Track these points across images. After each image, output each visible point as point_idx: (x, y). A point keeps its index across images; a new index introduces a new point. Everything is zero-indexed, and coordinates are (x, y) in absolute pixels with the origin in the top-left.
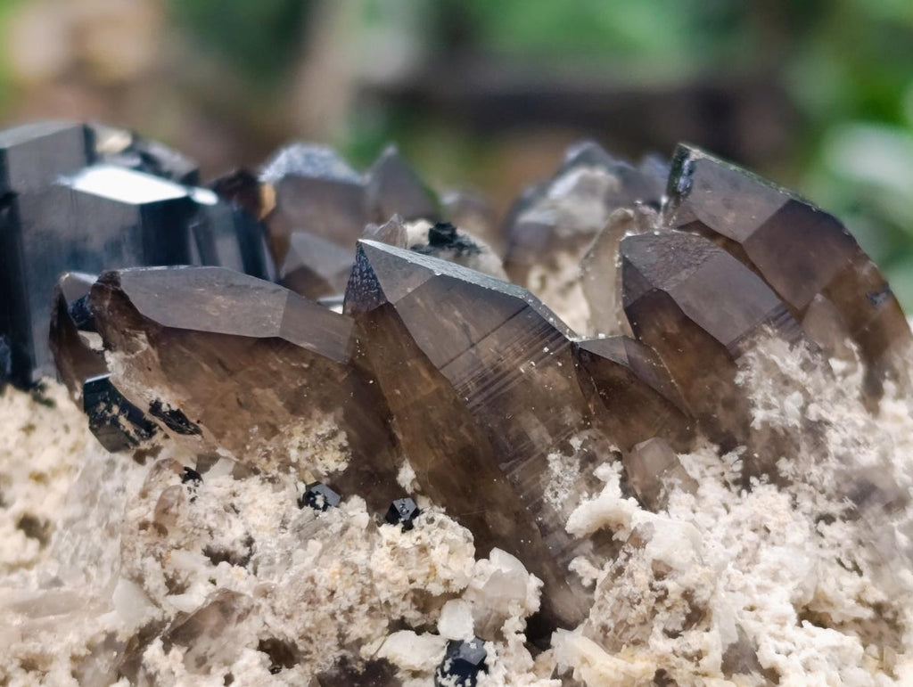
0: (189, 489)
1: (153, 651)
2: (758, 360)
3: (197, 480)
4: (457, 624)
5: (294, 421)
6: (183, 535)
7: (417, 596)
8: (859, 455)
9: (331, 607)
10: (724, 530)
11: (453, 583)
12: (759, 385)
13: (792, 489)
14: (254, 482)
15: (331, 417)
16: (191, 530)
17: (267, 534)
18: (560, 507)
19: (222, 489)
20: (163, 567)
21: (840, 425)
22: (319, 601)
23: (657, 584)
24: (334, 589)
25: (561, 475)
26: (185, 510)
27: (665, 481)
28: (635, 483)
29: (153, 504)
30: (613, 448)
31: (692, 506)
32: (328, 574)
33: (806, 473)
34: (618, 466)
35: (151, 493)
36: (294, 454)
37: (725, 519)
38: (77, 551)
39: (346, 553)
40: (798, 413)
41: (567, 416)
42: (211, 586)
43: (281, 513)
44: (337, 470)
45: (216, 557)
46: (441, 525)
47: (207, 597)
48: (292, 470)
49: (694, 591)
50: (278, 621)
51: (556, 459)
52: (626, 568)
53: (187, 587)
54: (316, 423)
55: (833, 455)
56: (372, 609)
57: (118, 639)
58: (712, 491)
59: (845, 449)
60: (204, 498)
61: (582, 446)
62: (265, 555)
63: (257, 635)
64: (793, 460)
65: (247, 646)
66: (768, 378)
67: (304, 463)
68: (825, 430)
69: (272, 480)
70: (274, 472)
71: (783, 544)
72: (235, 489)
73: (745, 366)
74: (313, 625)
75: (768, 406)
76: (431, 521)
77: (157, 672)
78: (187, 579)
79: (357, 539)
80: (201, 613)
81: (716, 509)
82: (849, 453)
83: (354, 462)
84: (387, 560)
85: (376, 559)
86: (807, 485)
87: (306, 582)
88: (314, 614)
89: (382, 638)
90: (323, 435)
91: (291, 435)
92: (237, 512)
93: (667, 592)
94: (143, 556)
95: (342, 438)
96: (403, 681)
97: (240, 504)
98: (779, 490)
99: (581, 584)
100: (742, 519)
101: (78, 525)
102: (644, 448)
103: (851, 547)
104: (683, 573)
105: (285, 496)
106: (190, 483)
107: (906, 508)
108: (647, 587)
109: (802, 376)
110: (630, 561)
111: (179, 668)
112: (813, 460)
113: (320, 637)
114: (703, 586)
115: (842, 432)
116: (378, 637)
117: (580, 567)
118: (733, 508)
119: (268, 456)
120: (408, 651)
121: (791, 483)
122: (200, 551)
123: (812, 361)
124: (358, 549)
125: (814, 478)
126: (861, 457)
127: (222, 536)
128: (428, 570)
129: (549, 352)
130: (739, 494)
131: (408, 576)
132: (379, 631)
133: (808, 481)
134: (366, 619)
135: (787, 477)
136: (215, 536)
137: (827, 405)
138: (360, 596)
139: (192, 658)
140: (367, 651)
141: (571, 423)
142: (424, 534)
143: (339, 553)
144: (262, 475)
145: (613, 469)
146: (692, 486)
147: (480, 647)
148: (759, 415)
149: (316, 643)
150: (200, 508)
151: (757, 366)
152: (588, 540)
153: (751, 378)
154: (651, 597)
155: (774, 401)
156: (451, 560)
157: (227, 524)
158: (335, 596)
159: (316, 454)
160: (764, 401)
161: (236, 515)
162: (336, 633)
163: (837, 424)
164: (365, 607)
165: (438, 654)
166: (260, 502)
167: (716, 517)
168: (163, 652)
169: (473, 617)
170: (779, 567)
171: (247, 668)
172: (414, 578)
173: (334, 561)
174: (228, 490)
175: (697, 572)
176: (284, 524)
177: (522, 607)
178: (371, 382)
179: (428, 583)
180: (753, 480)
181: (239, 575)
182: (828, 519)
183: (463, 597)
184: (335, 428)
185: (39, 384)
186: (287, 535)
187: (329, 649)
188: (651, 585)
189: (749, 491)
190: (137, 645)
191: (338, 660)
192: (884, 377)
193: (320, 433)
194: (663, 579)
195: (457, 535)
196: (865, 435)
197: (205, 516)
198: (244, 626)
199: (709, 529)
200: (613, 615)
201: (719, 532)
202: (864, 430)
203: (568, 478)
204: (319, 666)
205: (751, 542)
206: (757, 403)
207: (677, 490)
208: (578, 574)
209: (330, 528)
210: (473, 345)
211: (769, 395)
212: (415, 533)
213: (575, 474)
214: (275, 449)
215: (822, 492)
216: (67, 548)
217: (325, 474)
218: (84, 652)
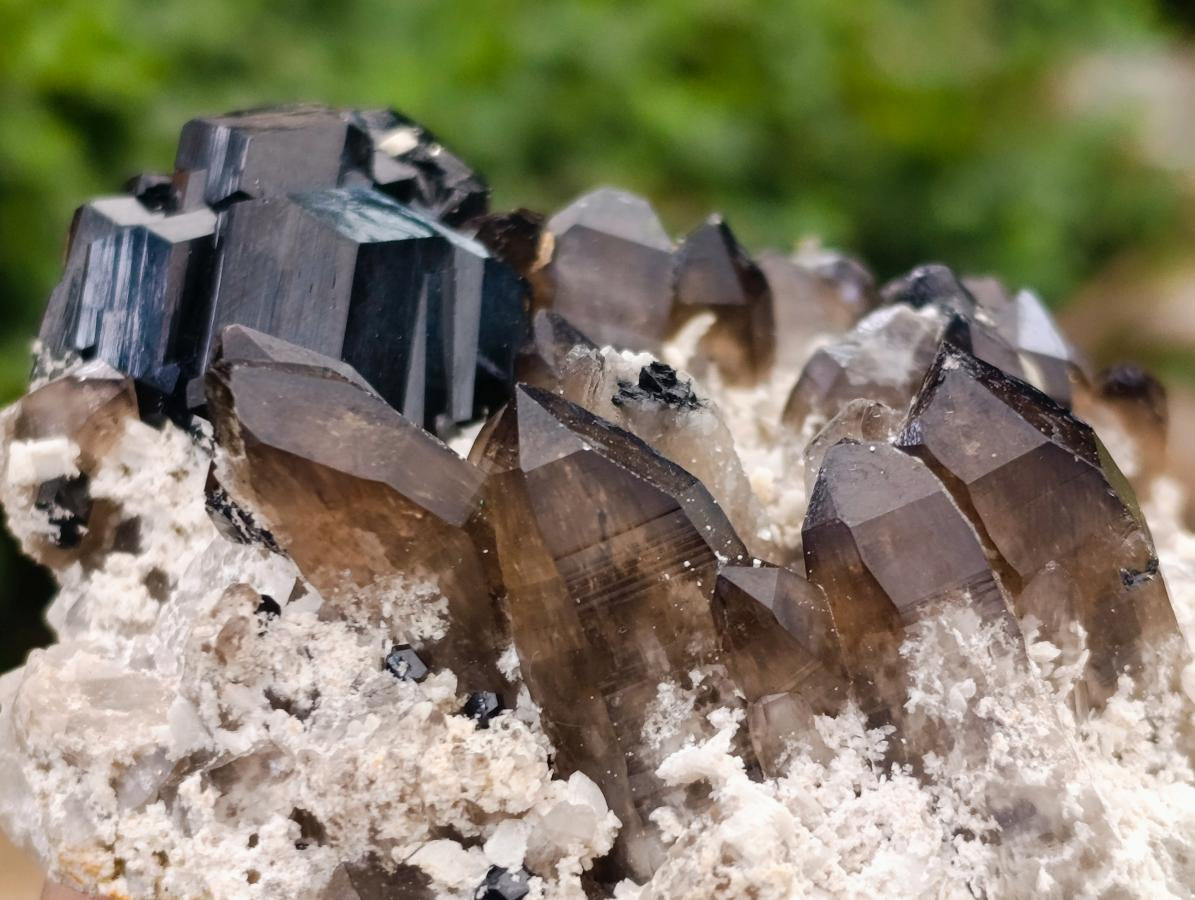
0: (260, 621)
1: (190, 784)
2: (934, 632)
3: (272, 614)
4: (506, 849)
5: (391, 573)
6: (243, 671)
7: (470, 807)
8: (1026, 769)
9: (366, 797)
10: (844, 816)
11: (511, 803)
12: (925, 661)
13: (935, 790)
14: (338, 627)
15: (435, 578)
16: (252, 667)
17: (336, 690)
18: (658, 746)
19: (300, 627)
20: (219, 697)
21: (1016, 729)
22: (355, 788)
23: (722, 869)
24: (374, 778)
25: (669, 709)
26: (249, 643)
27: (790, 744)
28: (757, 737)
29: (219, 628)
30: (738, 693)
31: (818, 779)
32: (372, 760)
33: (953, 777)
34: (739, 714)
35: (219, 615)
36: (387, 609)
37: (851, 802)
38: (178, 633)
39: (396, 743)
40: (965, 704)
41: (694, 644)
42: (263, 731)
43: (357, 671)
44: (431, 637)
45: (277, 702)
46: (515, 735)
47: (255, 744)
48: (383, 624)
49: (758, 889)
50: (310, 796)
51: (668, 691)
52: (698, 840)
53: (241, 725)
54: (417, 581)
55: (993, 764)
56: (411, 811)
57: (167, 757)
58: (847, 767)
59: (1011, 760)
60: (276, 635)
61: (703, 682)
62: (325, 715)
63: (291, 801)
64: (942, 758)
65: (278, 811)
66: (941, 655)
67: (397, 621)
68: (993, 732)
69: (360, 630)
70: (363, 623)
71: (902, 852)
72: (315, 631)
73: (915, 636)
74: (343, 812)
75: (928, 689)
76: (506, 727)
77: (189, 808)
78: (240, 717)
79: (412, 729)
80: (242, 761)
81: (843, 789)
82: (1015, 764)
83: (453, 633)
84: (444, 759)
85: (432, 757)
86: (951, 791)
87: (348, 762)
88: (346, 802)
89: (420, 844)
90: (422, 596)
91: (387, 588)
92: (310, 657)
93: (729, 881)
94: (202, 679)
95: (443, 605)
96: (437, 894)
97: (315, 649)
98: (921, 787)
99: (659, 838)
100: (868, 810)
101: (188, 604)
102: (772, 702)
103: (984, 874)
104: (751, 865)
105: (366, 653)
106: (263, 615)
107: (1065, 844)
108: (710, 870)
109: (984, 662)
110: (704, 834)
111: (208, 813)
112: (965, 763)
113: (349, 825)
114: (772, 886)
115: (1015, 738)
116: (415, 841)
117: (663, 819)
118: (865, 792)
119: (358, 604)
120: (445, 864)
121: (935, 783)
122: (261, 691)
123: (1004, 646)
124: (411, 741)
125: (960, 785)
126: (1029, 772)
127: (285, 681)
128: (483, 783)
129: (690, 567)
130: (879, 777)
131: (462, 784)
132: (417, 835)
133: (954, 787)
134: (404, 820)
135: (932, 775)
136: (278, 679)
137: (1006, 700)
138: (399, 794)
139: (224, 805)
140: (400, 854)
141: (697, 653)
142: (495, 738)
143: (389, 740)
144: (350, 622)
145: (731, 717)
146: (825, 757)
147: (523, 883)
148: (916, 696)
149: (345, 831)
150: (268, 644)
151: (930, 638)
152: (682, 791)
153: (918, 651)
154: (711, 882)
155: (938, 685)
156: (514, 777)
157: (295, 668)
158: (373, 787)
159: (413, 614)
160: (926, 682)
161: (308, 660)
162: (368, 826)
163: (1012, 727)
164: (404, 807)
165: (478, 874)
166: (337, 653)
167: (841, 798)
168: (199, 788)
169: (528, 845)
170: (887, 878)
171: (270, 836)
172: (467, 787)
173: (382, 748)
174: (307, 631)
175: (769, 868)
176: (356, 684)
177: (586, 847)
178: (486, 551)
179: (480, 797)
180: (895, 767)
181: (293, 729)
182: (968, 835)
183: (525, 818)
184: (437, 591)
185: (197, 429)
186: (356, 698)
187: (358, 840)
188: (715, 868)
189: (889, 778)
190: (186, 768)
191: (367, 854)
192: (1122, 671)
193: (419, 593)
194: (731, 866)
195: (529, 751)
196: (1045, 746)
197: (272, 655)
198: (278, 790)
199: (827, 811)
200: (672, 887)
201: (837, 818)
202: (1047, 739)
203: (676, 715)
204: (347, 855)
205: (871, 839)
206: (918, 681)
207: (804, 758)
208: (658, 826)
209: (399, 704)
210: (604, 539)
211: (934, 677)
212: (487, 735)
213: (686, 712)
214: (367, 598)
215: (967, 803)
216: (170, 628)
217: (418, 638)
218: (128, 761)
